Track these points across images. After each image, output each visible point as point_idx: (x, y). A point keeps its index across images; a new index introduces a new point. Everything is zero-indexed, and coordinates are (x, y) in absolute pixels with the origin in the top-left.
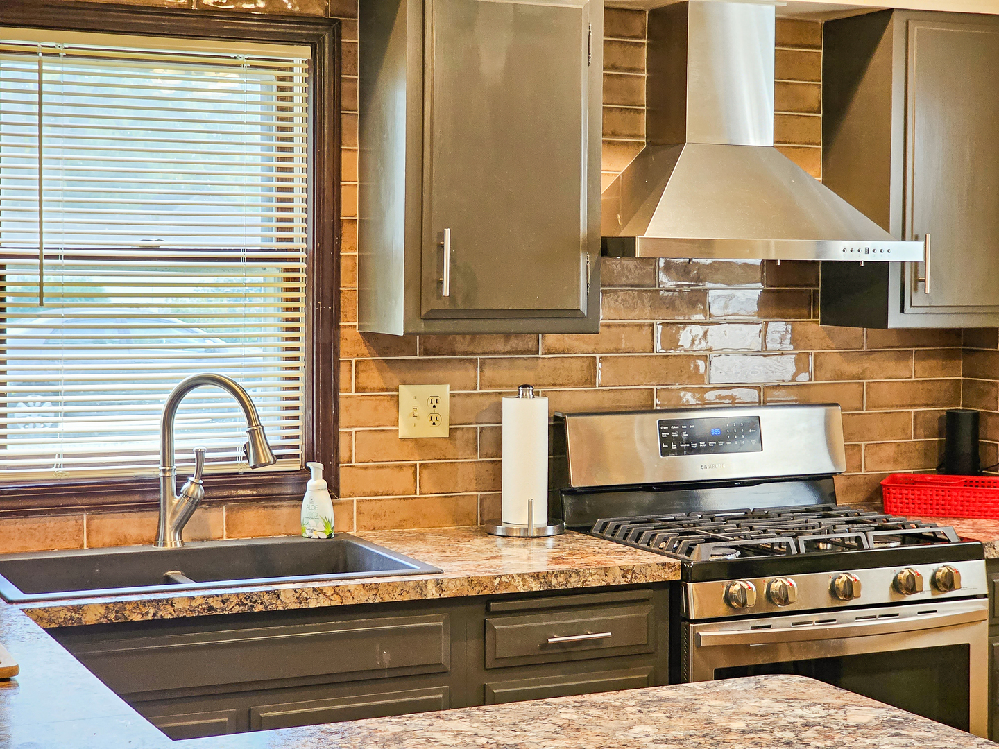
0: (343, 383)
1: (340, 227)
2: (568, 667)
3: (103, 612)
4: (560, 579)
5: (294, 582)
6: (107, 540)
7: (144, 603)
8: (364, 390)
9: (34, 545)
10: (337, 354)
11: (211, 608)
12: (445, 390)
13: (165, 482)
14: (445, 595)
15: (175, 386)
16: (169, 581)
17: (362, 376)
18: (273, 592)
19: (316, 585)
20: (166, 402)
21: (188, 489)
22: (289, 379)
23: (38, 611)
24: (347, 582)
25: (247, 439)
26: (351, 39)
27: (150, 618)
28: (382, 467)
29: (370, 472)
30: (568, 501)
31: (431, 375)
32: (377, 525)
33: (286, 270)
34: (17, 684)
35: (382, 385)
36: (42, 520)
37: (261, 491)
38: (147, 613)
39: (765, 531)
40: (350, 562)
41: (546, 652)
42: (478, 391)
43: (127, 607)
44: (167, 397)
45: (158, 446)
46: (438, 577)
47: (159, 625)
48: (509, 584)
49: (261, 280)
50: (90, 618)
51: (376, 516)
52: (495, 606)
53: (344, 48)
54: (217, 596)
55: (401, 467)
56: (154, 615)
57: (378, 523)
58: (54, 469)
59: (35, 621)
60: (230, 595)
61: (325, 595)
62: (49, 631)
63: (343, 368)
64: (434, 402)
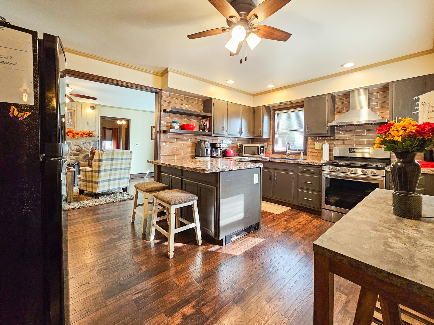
2: (309, 174)
12: (321, 144)
32: (310, 158)
35: (313, 143)
41: (305, 171)
48: (299, 162)
55: (315, 153)
63: (308, 141)
64: (319, 145)
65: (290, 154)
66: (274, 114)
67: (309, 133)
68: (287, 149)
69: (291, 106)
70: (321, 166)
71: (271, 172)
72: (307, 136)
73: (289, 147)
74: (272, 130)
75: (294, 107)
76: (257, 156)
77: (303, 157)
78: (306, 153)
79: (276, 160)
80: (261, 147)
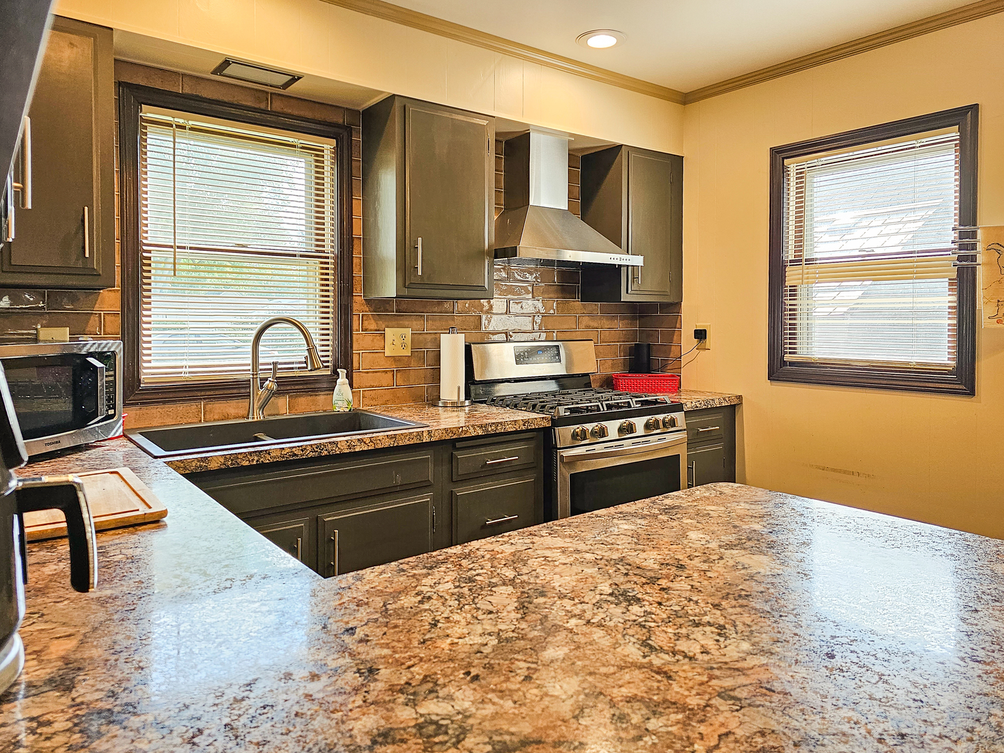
0: (355, 326)
1: (353, 241)
3: (223, 461)
4: (493, 428)
5: (344, 436)
6: (216, 417)
7: (250, 453)
8: (366, 330)
9: (169, 421)
10: (352, 310)
11: (295, 455)
12: (409, 332)
13: (253, 381)
14: (433, 439)
15: (259, 326)
16: (257, 439)
17: (366, 323)
18: (333, 442)
19: (359, 437)
20: (254, 336)
21: (268, 385)
22: (324, 324)
23: (177, 462)
24: (377, 434)
25: (306, 353)
26: (358, 138)
27: (255, 463)
28: (376, 372)
29: (369, 375)
30: (472, 387)
31: (402, 323)
33: (322, 263)
34: (166, 525)
35: (376, 328)
36: (175, 406)
37: (309, 386)
38: (253, 460)
39: (581, 400)
40: (362, 424)
41: (484, 469)
42: (425, 332)
43: (239, 456)
44: (255, 332)
45: (250, 361)
46: (428, 429)
47: (261, 468)
49: (305, 268)
50: (214, 466)
51: (372, 399)
52: (458, 445)
53: (353, 142)
54: (298, 447)
55: (386, 372)
56: (257, 461)
57: (373, 403)
58: (183, 375)
59: (174, 469)
60: (307, 446)
61: (365, 443)
62: (186, 476)
63: (355, 318)
64: (403, 337)
69: (257, 106)
75: (272, 113)
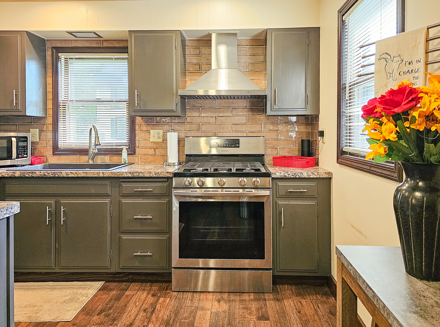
0: (137, 129)
2: (144, 197)
4: (137, 174)
6: (83, 161)
7: (29, 172)
8: (142, 130)
9: (67, 161)
10: (135, 122)
11: (45, 175)
12: (161, 131)
13: (89, 149)
17: (142, 127)
21: (93, 151)
27: (30, 176)
28: (146, 148)
29: (143, 149)
30: (187, 158)
31: (158, 127)
32: (145, 161)
35: (146, 130)
37: (117, 152)
41: (136, 193)
48: (123, 174)
51: (145, 159)
55: (151, 149)
61: (73, 174)
63: (137, 125)
64: (159, 134)
65: (97, 154)
66: (56, 60)
67: (140, 107)
68: (90, 143)
69: (97, 46)
70: (168, 179)
71: (50, 206)
72: (134, 114)
73: (97, 137)
74: (50, 96)
75: (104, 48)
76: (8, 162)
77: (127, 160)
78: (132, 151)
79: (64, 173)
80: (19, 139)
